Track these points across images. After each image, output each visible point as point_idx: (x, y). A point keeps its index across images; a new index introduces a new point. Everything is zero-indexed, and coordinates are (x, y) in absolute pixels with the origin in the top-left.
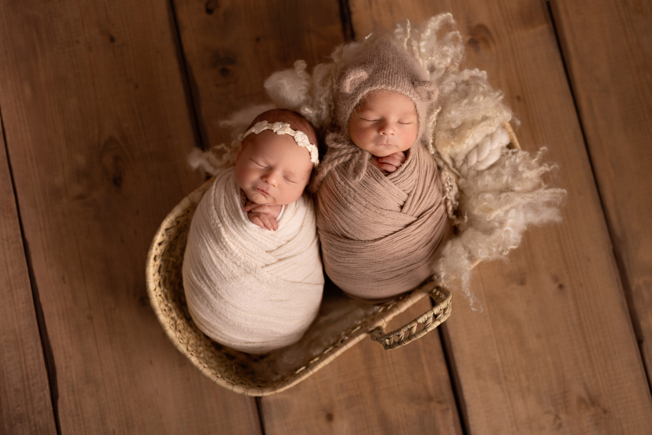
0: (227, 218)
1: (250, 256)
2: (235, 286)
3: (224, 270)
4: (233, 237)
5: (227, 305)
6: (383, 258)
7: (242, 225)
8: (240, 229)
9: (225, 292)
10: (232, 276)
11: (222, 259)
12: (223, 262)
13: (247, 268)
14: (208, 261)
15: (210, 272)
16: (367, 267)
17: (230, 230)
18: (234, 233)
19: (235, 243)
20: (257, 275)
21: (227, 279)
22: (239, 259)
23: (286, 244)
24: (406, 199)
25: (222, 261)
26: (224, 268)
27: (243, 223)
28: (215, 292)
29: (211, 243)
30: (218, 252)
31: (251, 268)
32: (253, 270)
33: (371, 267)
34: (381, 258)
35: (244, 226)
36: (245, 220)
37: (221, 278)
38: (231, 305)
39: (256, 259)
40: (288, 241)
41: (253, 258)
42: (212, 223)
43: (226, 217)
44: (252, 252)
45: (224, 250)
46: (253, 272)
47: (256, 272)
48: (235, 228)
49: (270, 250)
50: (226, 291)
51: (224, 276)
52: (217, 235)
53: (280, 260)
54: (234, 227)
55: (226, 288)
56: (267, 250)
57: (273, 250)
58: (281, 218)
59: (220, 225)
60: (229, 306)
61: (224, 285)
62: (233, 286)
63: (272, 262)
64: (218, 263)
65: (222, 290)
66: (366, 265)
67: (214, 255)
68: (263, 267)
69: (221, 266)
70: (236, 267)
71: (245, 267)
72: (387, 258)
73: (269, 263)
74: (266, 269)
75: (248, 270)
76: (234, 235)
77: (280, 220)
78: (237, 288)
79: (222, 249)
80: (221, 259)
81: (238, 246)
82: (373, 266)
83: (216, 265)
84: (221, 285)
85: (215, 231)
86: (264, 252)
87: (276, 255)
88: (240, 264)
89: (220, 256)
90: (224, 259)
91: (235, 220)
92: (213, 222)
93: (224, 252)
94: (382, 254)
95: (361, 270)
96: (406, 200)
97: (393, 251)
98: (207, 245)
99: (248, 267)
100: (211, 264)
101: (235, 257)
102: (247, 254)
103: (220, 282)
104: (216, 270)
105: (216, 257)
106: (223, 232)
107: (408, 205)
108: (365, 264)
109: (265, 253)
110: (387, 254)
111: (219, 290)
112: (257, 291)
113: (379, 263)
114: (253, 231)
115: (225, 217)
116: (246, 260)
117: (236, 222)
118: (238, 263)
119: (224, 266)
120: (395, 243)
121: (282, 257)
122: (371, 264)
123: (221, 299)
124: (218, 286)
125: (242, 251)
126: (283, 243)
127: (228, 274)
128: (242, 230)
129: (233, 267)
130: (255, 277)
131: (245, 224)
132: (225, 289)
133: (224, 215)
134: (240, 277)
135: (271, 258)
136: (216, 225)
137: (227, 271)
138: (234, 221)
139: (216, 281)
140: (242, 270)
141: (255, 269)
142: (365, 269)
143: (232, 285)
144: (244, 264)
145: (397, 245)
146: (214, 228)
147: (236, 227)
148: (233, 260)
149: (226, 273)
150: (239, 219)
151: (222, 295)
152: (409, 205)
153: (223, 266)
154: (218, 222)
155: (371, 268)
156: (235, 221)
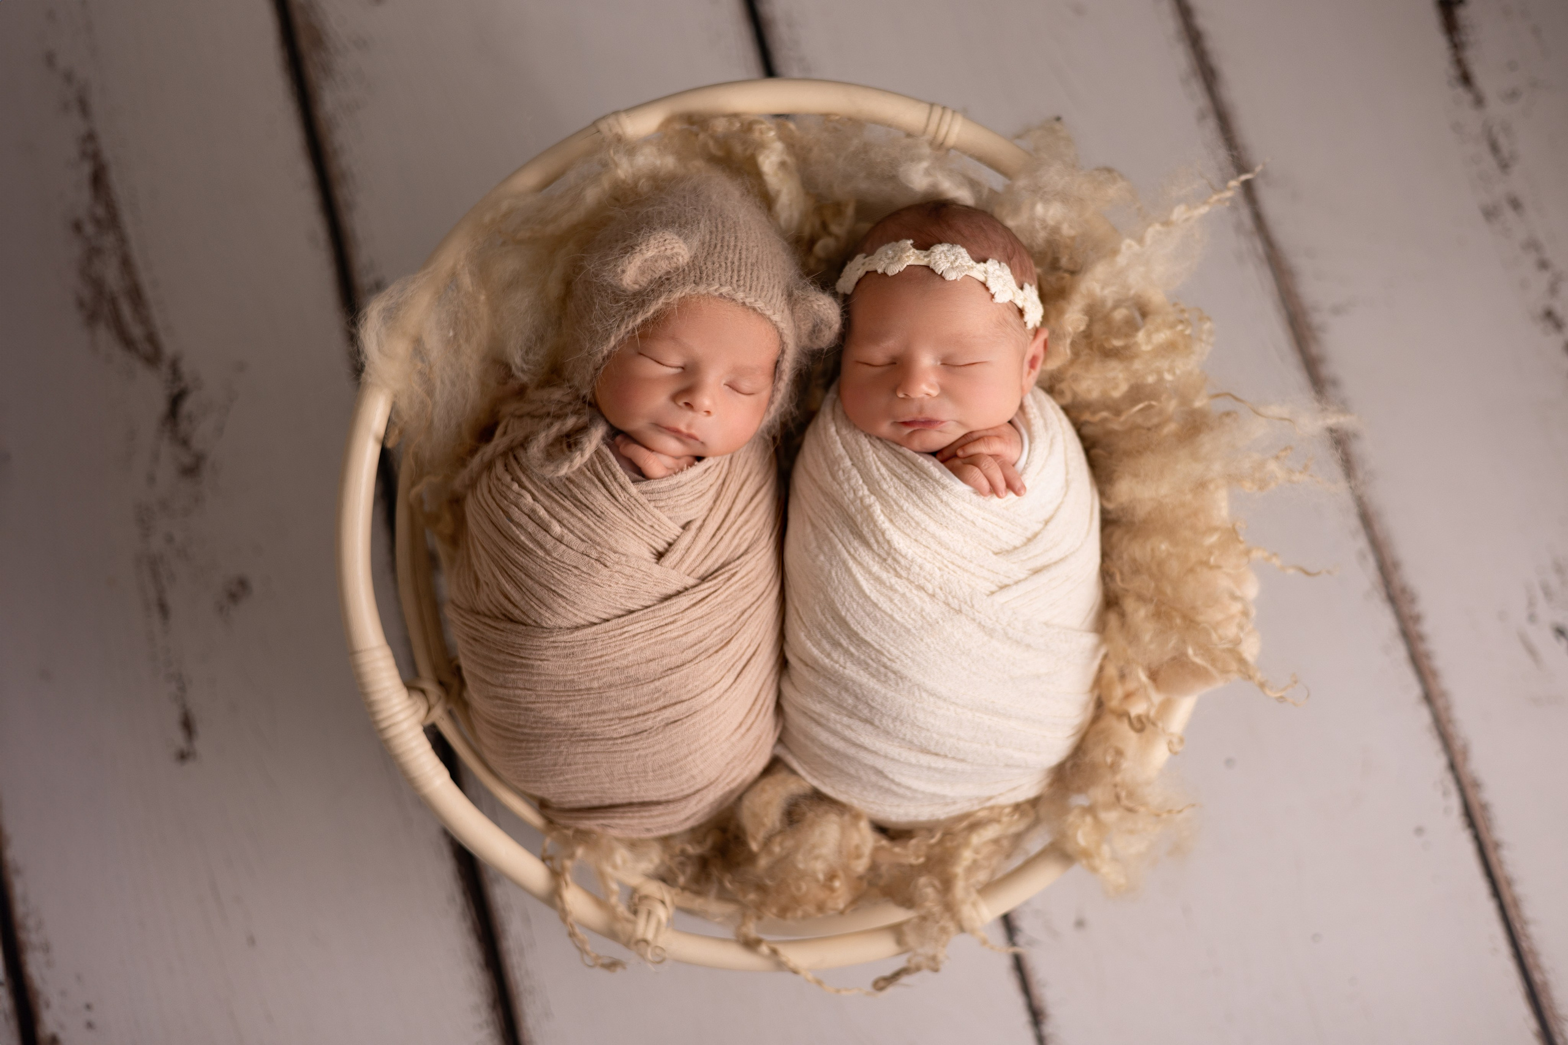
0: (891, 479)
1: (959, 567)
2: (932, 646)
3: (900, 609)
4: (914, 524)
5: (917, 693)
6: (599, 678)
7: (934, 489)
8: (933, 502)
9: (910, 664)
10: (922, 621)
11: (890, 583)
12: (896, 591)
13: (950, 597)
14: (851, 596)
15: (859, 623)
16: (559, 702)
17: (905, 508)
18: (917, 514)
19: (919, 538)
20: (976, 614)
21: (913, 631)
22: (928, 577)
23: (1043, 529)
24: (675, 538)
25: (892, 588)
26: (900, 605)
27: (936, 486)
28: (882, 670)
29: (854, 549)
30: (876, 568)
31: (962, 599)
32: (966, 603)
33: (570, 701)
34: (593, 679)
35: (941, 492)
36: (940, 478)
37: (894, 632)
38: (926, 691)
39: (973, 574)
40: (1047, 522)
41: (967, 571)
42: (849, 499)
43: (888, 479)
44: (964, 558)
45: (890, 561)
46: (968, 608)
47: (973, 606)
48: (918, 502)
49: (1006, 547)
50: (913, 661)
51: (902, 626)
52: (864, 525)
53: (1036, 572)
54: (915, 498)
55: (912, 652)
56: (997, 550)
57: (1015, 548)
58: (1027, 463)
59: (871, 500)
60: (921, 696)
61: (907, 648)
62: (929, 647)
63: (1016, 579)
64: (882, 594)
65: (902, 661)
66: (556, 696)
67: (867, 576)
68: (993, 593)
69: (891, 600)
70: (927, 599)
71: (946, 597)
72: (609, 679)
73: (1007, 581)
74: (1001, 598)
75: (955, 604)
76: (916, 518)
77: (1025, 468)
78: (937, 650)
79: (885, 560)
80: (888, 584)
81: (929, 546)
82: (574, 701)
83: (875, 601)
84: (897, 648)
85: (859, 516)
86: (990, 554)
87: (1025, 558)
88: (934, 590)
89: (884, 575)
90: (897, 583)
91: (913, 481)
92: (851, 496)
93: (890, 566)
94: (595, 668)
95: (545, 708)
96: (675, 541)
97: (625, 662)
98: (846, 555)
99: (953, 597)
100: (860, 601)
101: (919, 575)
102: (953, 563)
103: (892, 643)
104: (878, 615)
105: (872, 582)
106: (878, 517)
107: (679, 551)
108: (554, 694)
109: (995, 557)
110: (608, 668)
111: (894, 662)
112: (983, 657)
113: (589, 692)
114: (964, 501)
115: (885, 479)
116: (945, 578)
117: (918, 485)
118: (930, 588)
119: (899, 600)
120: (630, 640)
121: (1038, 563)
122: (570, 693)
123: (900, 681)
124: (889, 652)
125: (939, 557)
126: (1037, 527)
127: (913, 619)
128: (938, 502)
129: (921, 598)
130: (974, 620)
131: (944, 487)
132: (910, 655)
133: (881, 474)
134: (941, 622)
135: (1014, 568)
136: (858, 501)
137: (908, 611)
138: (912, 485)
139: (882, 643)
140: (941, 604)
141: (971, 599)
142: (554, 705)
143: (927, 644)
144: (941, 589)
145: (637, 645)
146: (853, 510)
147: (920, 498)
148: (917, 583)
149: (906, 617)
150: (925, 476)
151: (905, 672)
152: (683, 552)
153: (896, 601)
154: (863, 493)
155: (570, 704)
156: (916, 482)
